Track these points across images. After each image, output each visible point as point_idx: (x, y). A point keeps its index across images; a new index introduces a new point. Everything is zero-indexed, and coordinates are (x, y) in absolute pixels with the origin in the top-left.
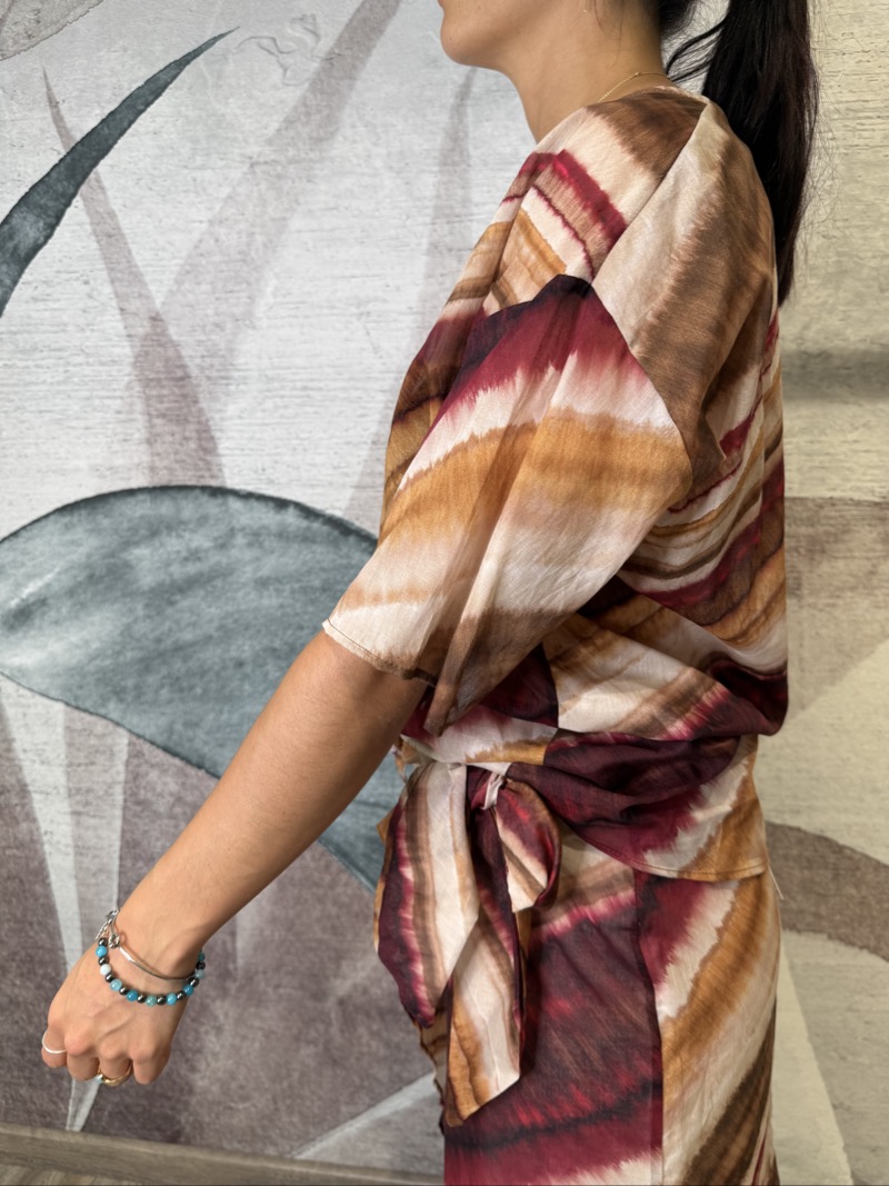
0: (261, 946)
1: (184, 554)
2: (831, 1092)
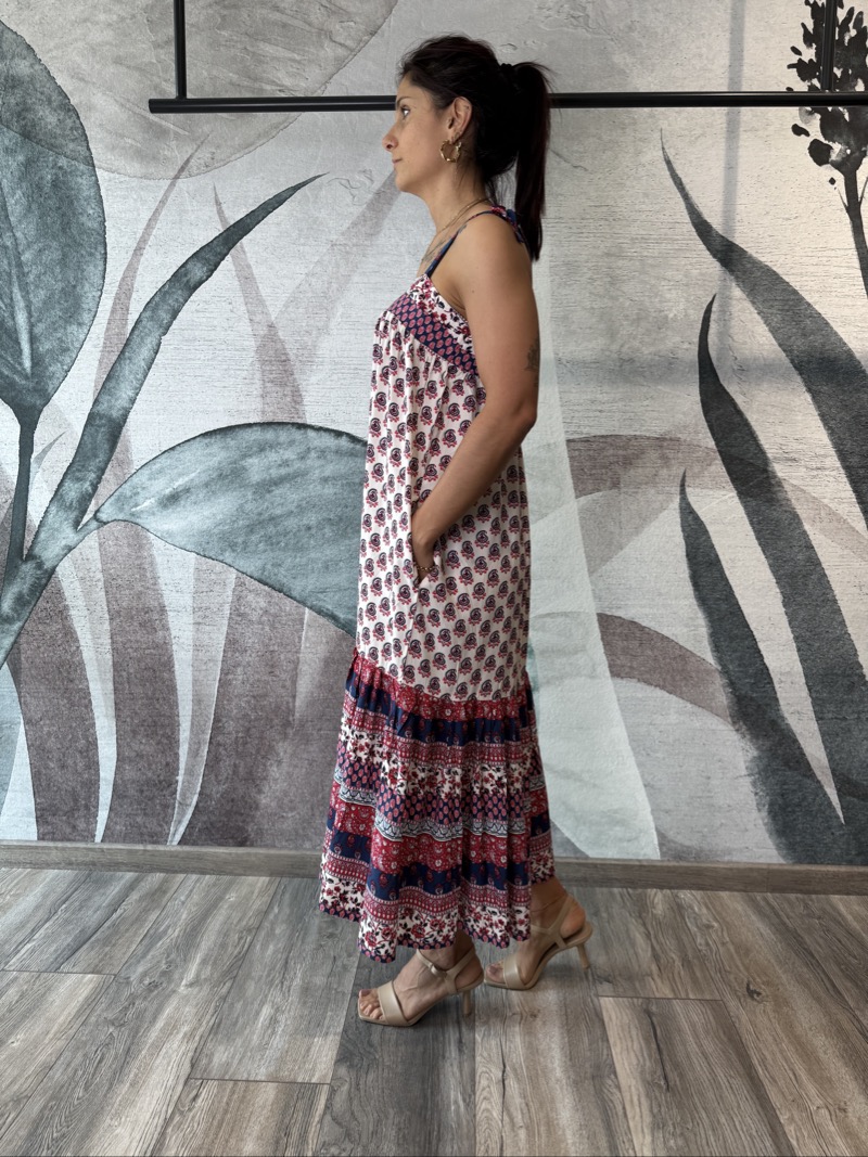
0: (311, 703)
1: (279, 462)
2: (642, 776)
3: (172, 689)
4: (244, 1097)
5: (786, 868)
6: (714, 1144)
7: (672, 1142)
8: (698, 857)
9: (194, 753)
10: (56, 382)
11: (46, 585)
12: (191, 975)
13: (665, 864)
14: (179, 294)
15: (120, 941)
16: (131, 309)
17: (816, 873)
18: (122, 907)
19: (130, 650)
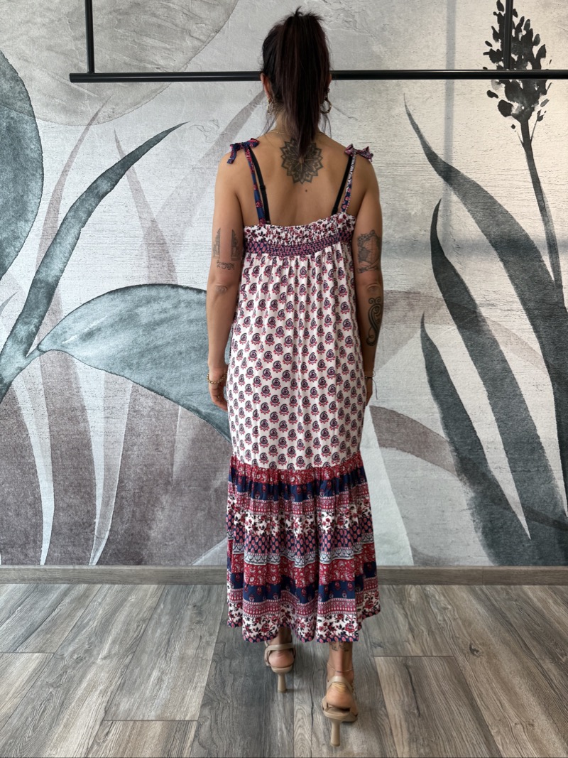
0: (183, 469)
1: (160, 310)
2: (401, 511)
3: (91, 462)
4: (140, 731)
5: (495, 568)
6: (449, 750)
7: (422, 750)
8: (437, 564)
9: (106, 504)
10: (11, 259)
11: (5, 394)
12: (105, 652)
13: (417, 568)
14: (92, 201)
15: (57, 630)
16: (60, 211)
17: (514, 571)
18: (59, 607)
19: (62, 436)
